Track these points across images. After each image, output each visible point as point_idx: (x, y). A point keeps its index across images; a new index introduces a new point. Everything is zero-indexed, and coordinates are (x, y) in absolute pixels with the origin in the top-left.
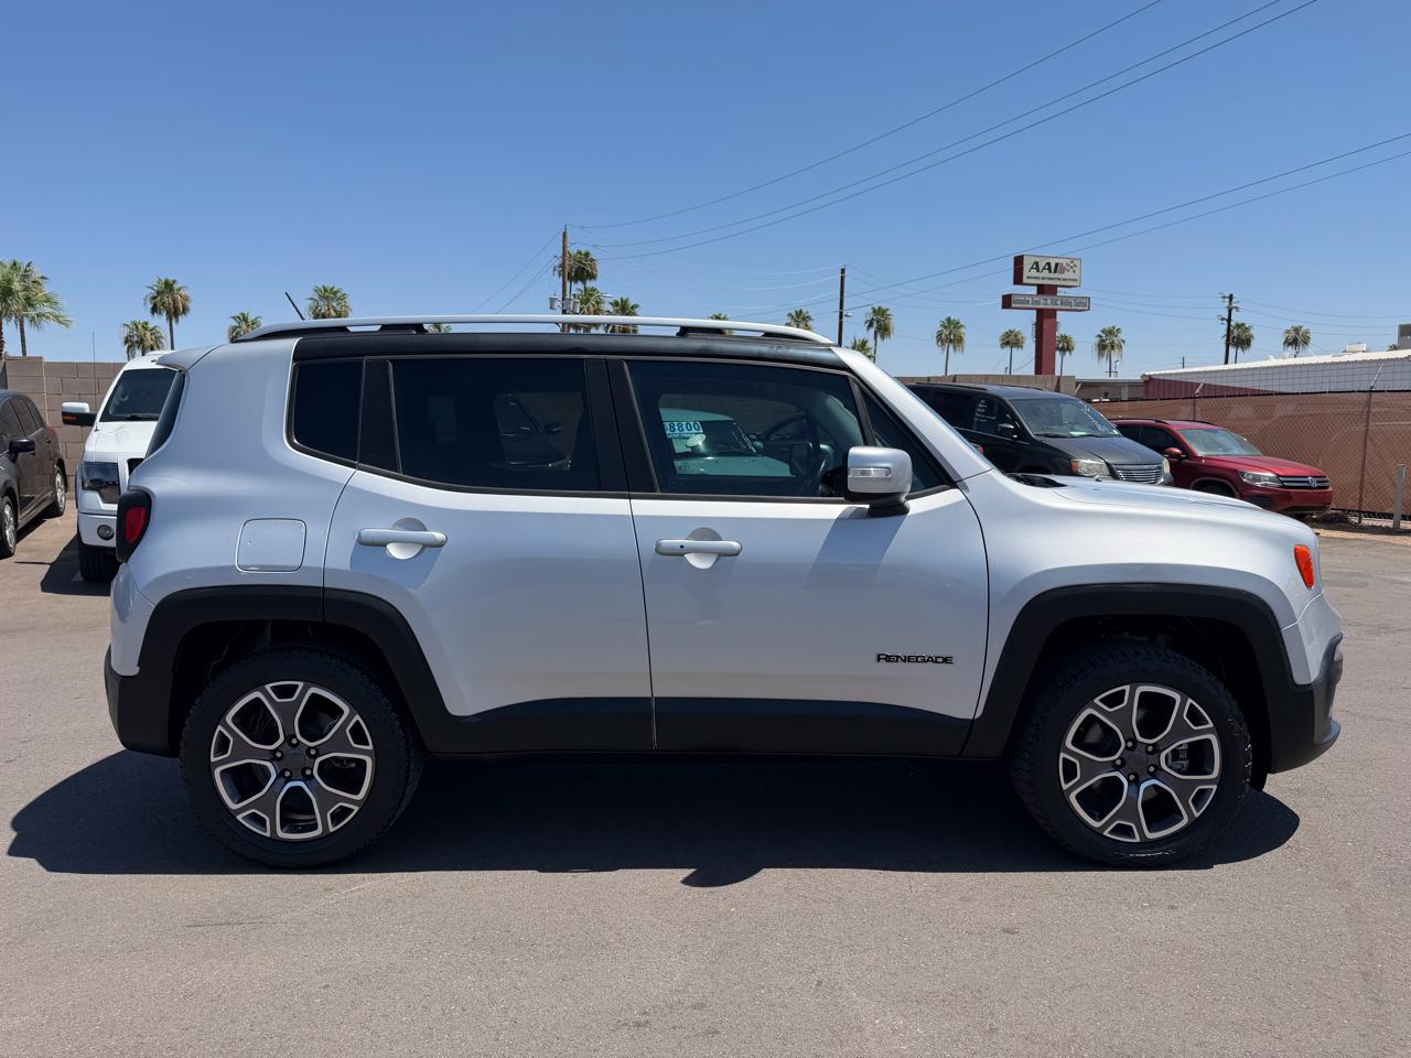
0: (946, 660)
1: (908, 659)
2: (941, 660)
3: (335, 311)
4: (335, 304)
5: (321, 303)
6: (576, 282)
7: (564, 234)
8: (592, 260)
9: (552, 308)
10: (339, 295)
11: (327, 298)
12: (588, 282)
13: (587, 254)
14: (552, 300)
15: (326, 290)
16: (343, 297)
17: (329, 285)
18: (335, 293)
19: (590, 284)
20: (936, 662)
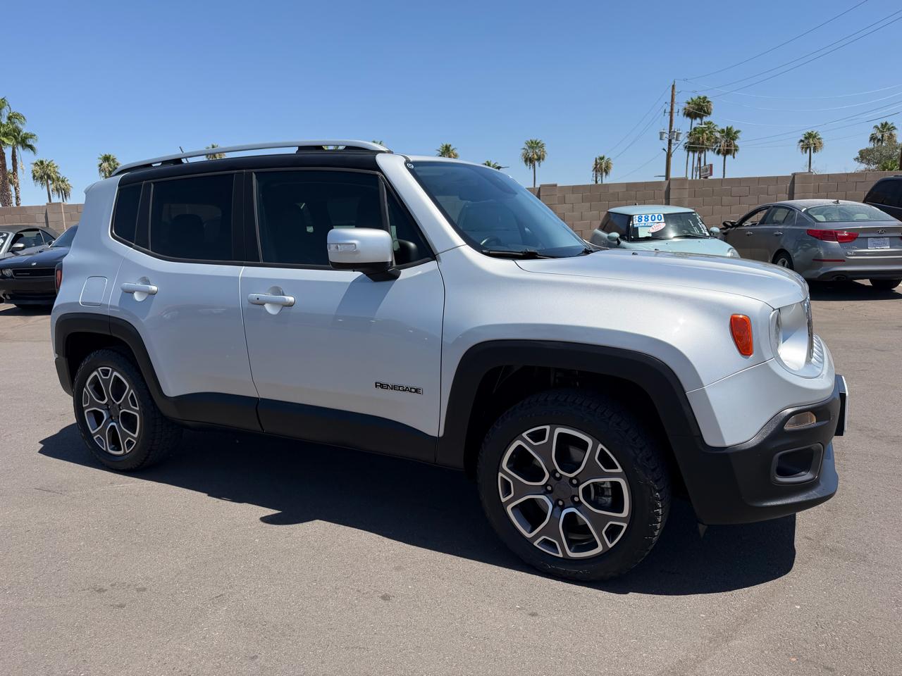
0: (417, 391)
1: (394, 388)
2: (413, 390)
3: (537, 155)
4: (537, 151)
5: (529, 151)
6: (695, 119)
7: (673, 86)
8: (708, 102)
9: (661, 139)
10: (540, 144)
11: (533, 148)
12: (704, 118)
13: (705, 98)
14: (662, 134)
15: (532, 142)
16: (542, 146)
17: (534, 139)
18: (538, 143)
19: (706, 119)
20: (411, 392)
